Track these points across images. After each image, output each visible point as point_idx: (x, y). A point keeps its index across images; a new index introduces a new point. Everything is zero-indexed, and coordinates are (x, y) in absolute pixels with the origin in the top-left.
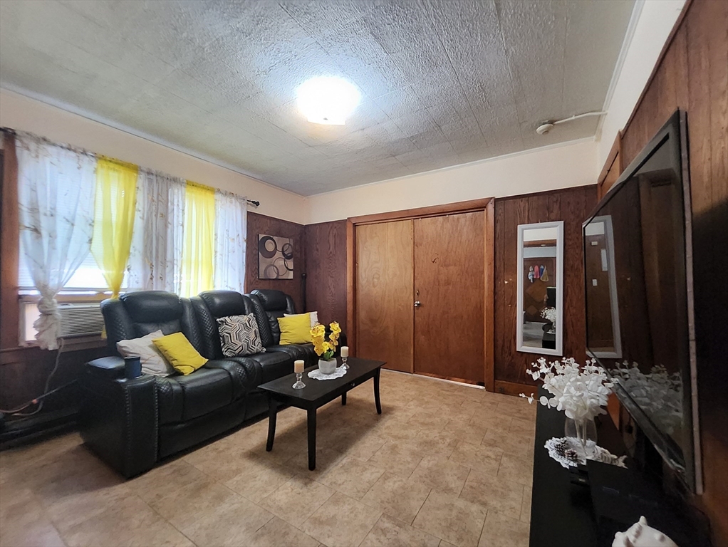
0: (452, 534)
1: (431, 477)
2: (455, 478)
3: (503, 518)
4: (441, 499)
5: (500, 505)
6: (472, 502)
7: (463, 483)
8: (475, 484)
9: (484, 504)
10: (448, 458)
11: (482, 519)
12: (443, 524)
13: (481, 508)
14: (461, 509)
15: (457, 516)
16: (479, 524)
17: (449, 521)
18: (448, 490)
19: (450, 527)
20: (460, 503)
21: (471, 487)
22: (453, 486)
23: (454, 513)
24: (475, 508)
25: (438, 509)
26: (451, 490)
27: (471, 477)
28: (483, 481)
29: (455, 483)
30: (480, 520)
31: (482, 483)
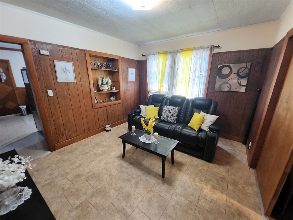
0: (74, 190)
1: (103, 192)
2: (97, 202)
3: (65, 213)
4: (90, 192)
5: (72, 215)
6: (81, 203)
7: (93, 204)
8: (89, 209)
9: (77, 208)
10: (113, 204)
11: (72, 203)
12: (80, 189)
13: (76, 205)
14: (81, 197)
15: (79, 194)
16: (71, 201)
17: (79, 191)
18: (92, 196)
19: (77, 191)
20: (83, 198)
21: (88, 207)
22: (94, 199)
23: (81, 194)
24: (78, 203)
25: (86, 189)
26: (92, 197)
27: (94, 209)
28: (88, 215)
29: (94, 200)
30: (72, 202)
31: (88, 213)
